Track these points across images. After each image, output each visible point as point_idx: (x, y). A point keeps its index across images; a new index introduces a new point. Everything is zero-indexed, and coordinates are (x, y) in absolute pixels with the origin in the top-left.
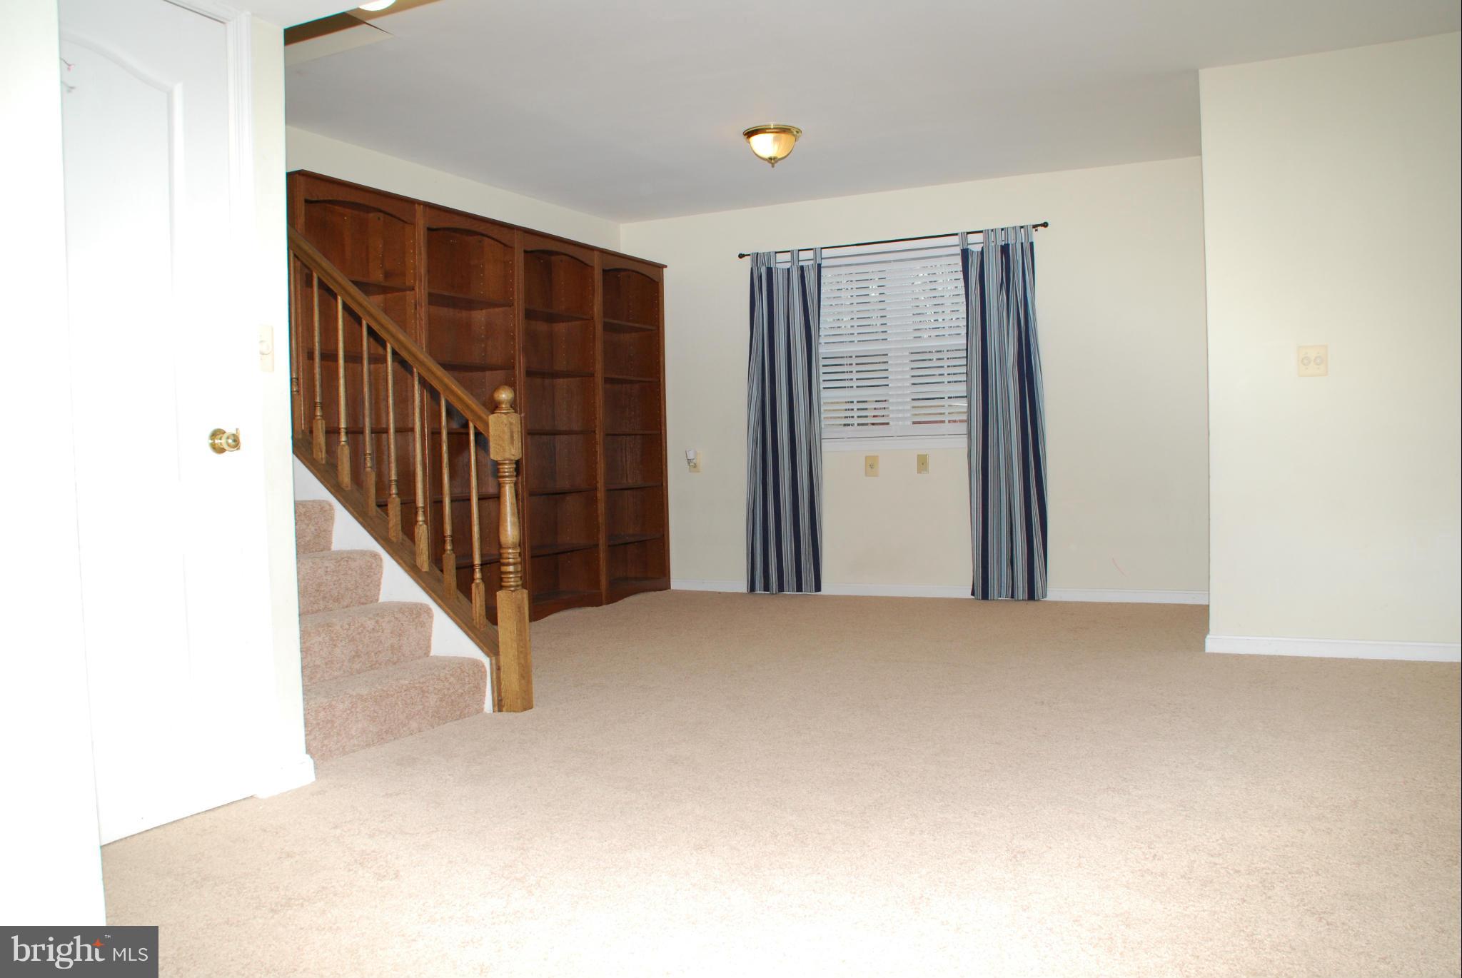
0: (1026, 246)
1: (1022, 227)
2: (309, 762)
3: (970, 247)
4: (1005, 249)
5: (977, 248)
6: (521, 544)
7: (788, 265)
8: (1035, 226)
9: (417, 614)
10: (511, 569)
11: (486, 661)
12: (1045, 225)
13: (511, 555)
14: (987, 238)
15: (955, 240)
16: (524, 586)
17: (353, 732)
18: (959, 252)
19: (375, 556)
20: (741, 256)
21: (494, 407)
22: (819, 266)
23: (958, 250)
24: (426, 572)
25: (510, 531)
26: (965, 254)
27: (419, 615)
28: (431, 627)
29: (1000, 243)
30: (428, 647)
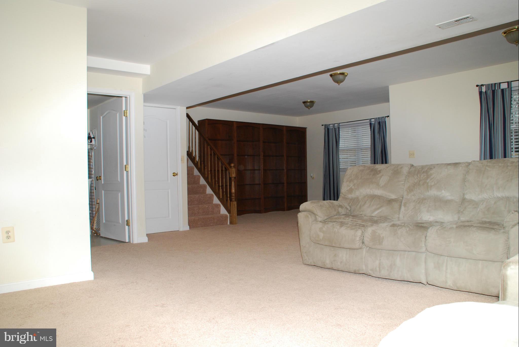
0: (384, 122)
1: (383, 117)
2: (188, 227)
3: (372, 122)
4: (379, 123)
5: (373, 123)
6: (235, 193)
7: (332, 128)
8: (386, 117)
9: (217, 206)
10: (233, 197)
11: (228, 215)
12: (388, 116)
13: (233, 195)
14: (375, 120)
15: (368, 121)
16: (236, 201)
17: (199, 224)
18: (369, 124)
19: (212, 195)
20: (322, 125)
21: (231, 167)
22: (339, 128)
23: (369, 123)
24: (221, 198)
25: (233, 191)
26: (371, 124)
27: (218, 206)
28: (220, 208)
29: (378, 121)
30: (220, 212)
